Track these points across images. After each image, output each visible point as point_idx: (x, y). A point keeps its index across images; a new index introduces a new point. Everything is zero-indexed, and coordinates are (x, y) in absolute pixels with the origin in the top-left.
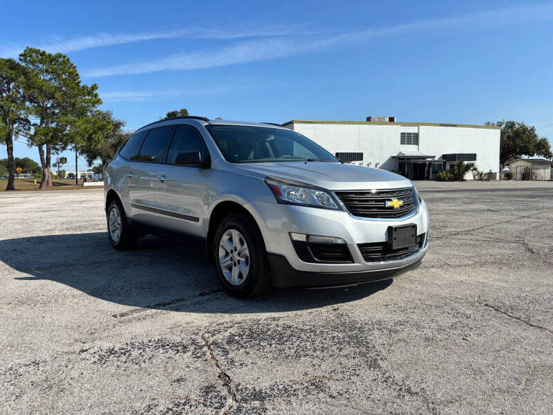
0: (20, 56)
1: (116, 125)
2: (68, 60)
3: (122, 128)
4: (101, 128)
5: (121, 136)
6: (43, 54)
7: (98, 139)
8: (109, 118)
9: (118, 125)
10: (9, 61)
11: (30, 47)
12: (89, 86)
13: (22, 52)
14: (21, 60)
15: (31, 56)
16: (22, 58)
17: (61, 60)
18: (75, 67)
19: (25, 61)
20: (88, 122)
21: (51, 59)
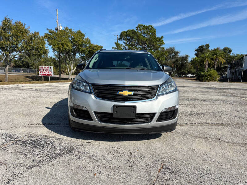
0: (136, 28)
1: (176, 53)
2: (153, 27)
3: (179, 54)
4: (163, 55)
5: (178, 58)
6: (144, 26)
7: (163, 60)
8: (174, 50)
9: (177, 53)
10: (133, 30)
11: (140, 24)
12: (160, 37)
13: (137, 26)
14: (136, 29)
15: (139, 28)
16: (137, 29)
17: (150, 27)
18: (155, 30)
19: (137, 30)
20: (158, 52)
21: (147, 28)
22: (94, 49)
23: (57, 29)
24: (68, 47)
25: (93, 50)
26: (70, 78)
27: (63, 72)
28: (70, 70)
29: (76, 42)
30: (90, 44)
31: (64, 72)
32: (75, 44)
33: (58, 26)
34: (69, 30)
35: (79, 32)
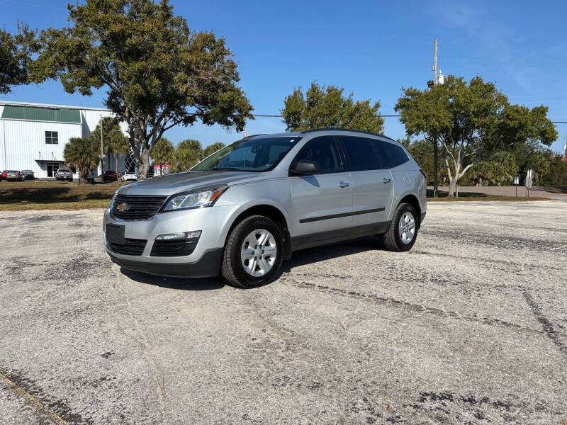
22: (511, 120)
23: (431, 84)
24: (439, 121)
25: (509, 122)
26: (452, 193)
27: (481, 180)
28: (453, 175)
29: (462, 108)
30: (507, 105)
31: (483, 178)
32: (459, 112)
33: (436, 77)
34: (457, 81)
35: (476, 83)
